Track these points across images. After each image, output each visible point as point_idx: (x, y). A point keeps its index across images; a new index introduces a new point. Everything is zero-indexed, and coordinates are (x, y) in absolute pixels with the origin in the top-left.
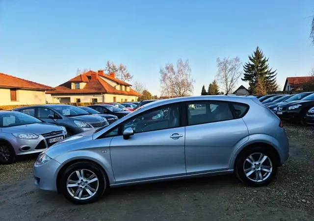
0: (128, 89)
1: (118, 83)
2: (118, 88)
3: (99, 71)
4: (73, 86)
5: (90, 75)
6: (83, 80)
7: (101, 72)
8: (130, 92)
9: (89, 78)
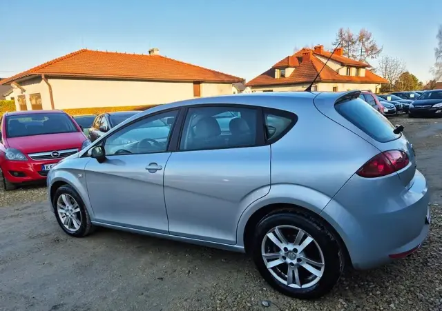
0: (362, 72)
1: (343, 65)
2: (343, 72)
3: (315, 48)
4: (277, 73)
5: (301, 55)
6: (290, 64)
7: (318, 50)
8: (366, 76)
9: (300, 59)
